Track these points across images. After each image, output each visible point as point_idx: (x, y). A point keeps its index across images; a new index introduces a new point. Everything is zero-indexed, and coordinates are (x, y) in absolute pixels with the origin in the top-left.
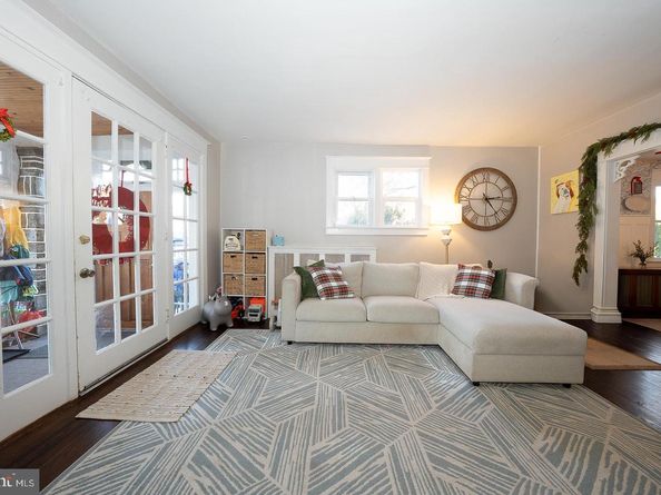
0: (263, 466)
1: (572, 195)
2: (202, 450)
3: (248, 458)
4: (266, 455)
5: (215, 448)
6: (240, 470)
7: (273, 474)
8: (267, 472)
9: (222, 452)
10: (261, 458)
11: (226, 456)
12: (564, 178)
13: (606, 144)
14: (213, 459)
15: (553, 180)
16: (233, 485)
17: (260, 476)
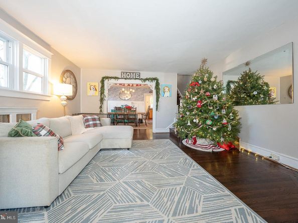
0: (181, 188)
1: (96, 90)
2: (187, 212)
3: (180, 193)
4: (176, 188)
5: (183, 207)
6: (186, 193)
7: (182, 184)
8: (182, 186)
9: (182, 203)
10: (178, 189)
11: (184, 200)
12: (93, 84)
13: (107, 78)
14: (188, 205)
15: (88, 83)
16: (192, 193)
17: (184, 188)
